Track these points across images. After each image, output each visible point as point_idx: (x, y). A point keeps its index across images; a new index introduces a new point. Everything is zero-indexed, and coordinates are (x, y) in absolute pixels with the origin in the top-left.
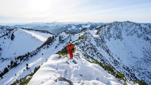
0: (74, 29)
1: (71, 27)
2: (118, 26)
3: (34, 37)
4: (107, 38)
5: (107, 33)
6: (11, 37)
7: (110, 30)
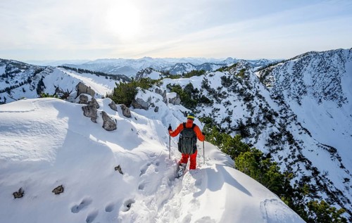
2: (328, 62)
4: (292, 96)
5: (291, 80)
6: (36, 87)
7: (302, 71)
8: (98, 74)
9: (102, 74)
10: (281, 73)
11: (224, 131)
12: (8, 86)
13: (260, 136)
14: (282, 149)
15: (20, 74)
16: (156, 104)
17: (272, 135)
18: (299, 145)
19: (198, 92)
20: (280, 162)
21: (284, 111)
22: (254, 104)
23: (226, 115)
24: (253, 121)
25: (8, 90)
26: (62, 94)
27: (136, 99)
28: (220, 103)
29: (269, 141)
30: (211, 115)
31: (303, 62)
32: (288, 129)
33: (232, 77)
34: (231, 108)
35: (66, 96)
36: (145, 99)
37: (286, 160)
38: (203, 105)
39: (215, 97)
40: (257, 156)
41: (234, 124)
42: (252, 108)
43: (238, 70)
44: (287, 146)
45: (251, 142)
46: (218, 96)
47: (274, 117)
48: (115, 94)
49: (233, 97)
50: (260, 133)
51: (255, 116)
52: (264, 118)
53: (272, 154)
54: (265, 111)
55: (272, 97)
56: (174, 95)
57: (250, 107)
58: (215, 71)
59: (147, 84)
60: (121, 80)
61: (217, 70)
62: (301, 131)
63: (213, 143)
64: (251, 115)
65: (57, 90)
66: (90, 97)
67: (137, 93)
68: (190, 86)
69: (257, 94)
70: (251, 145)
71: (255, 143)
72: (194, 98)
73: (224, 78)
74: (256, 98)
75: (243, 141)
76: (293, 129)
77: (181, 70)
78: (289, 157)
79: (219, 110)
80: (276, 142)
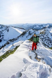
0: (38, 27)
3: (17, 31)
6: (7, 30)
15: (3, 27)
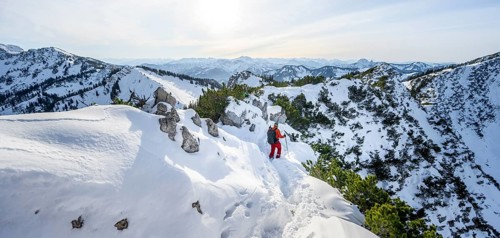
1: (295, 73)
4: (467, 121)
5: (466, 96)
6: (111, 90)
7: (487, 82)
8: (182, 77)
9: (187, 78)
10: (448, 84)
11: (348, 166)
12: (82, 88)
13: (407, 179)
14: (445, 205)
15: (95, 74)
16: (252, 121)
17: (428, 181)
18: (477, 201)
19: (313, 107)
20: (440, 225)
21: (450, 144)
22: (399, 130)
23: (354, 143)
24: (397, 156)
25: (81, 93)
26: (137, 102)
27: (226, 111)
28: (345, 125)
29: (422, 189)
30: (329, 141)
31: (489, 67)
32: (457, 173)
33: (365, 88)
34: (361, 133)
35: (141, 104)
36: (238, 113)
37: (451, 223)
38: (319, 126)
39: (336, 115)
40: (403, 212)
41: (365, 157)
42: (397, 136)
43: (375, 78)
44: (454, 201)
45: (392, 187)
46: (342, 114)
47: (433, 153)
48: (200, 104)
49: (365, 118)
50: (407, 175)
51: (400, 148)
52: (416, 152)
53: (426, 211)
54: (418, 141)
55: (430, 121)
56: (277, 109)
57: (392, 133)
58: (339, 79)
59: (241, 93)
60: (209, 86)
61: (343, 77)
62: (481, 179)
63: (331, 182)
64: (394, 146)
65: (133, 95)
66: (169, 107)
67: (228, 104)
68: (301, 98)
69: (404, 115)
70: (392, 193)
71: (398, 190)
72: (306, 115)
73: (352, 89)
74: (403, 122)
75: (379, 185)
76: (466, 174)
77: (290, 74)
78: (457, 219)
79: (343, 134)
80: (435, 192)
